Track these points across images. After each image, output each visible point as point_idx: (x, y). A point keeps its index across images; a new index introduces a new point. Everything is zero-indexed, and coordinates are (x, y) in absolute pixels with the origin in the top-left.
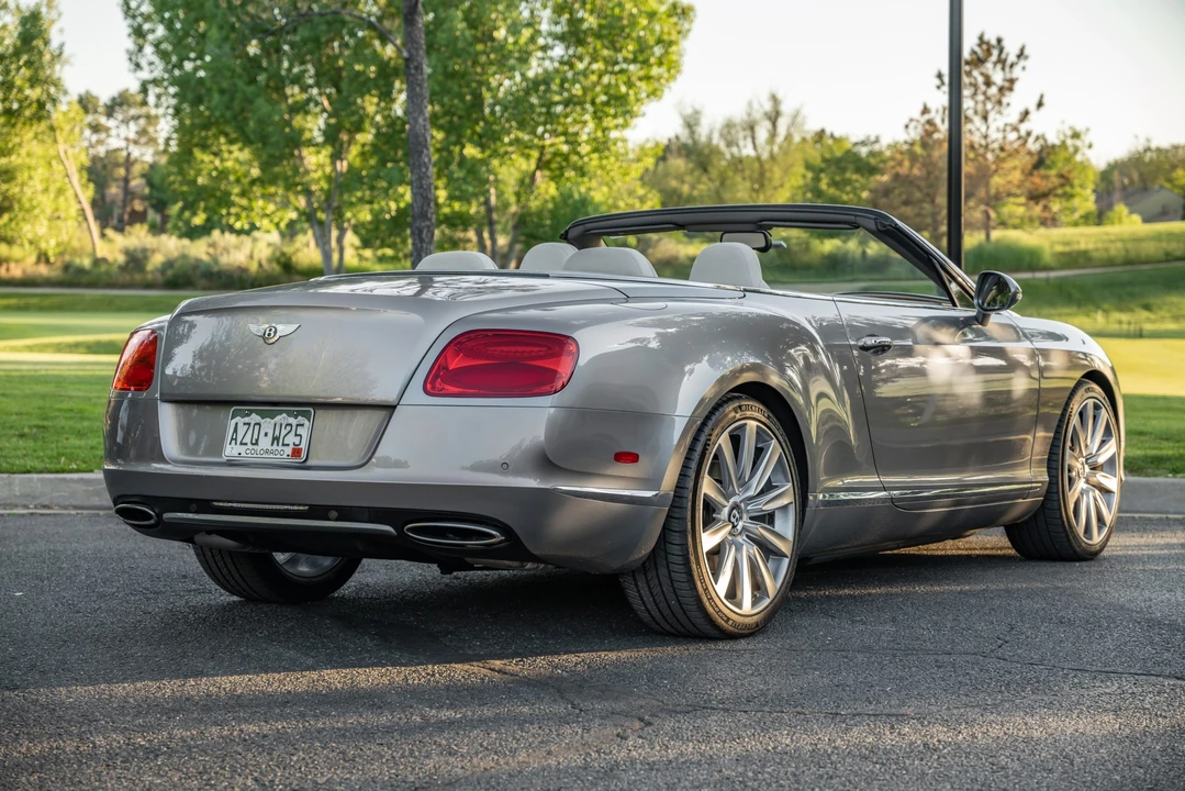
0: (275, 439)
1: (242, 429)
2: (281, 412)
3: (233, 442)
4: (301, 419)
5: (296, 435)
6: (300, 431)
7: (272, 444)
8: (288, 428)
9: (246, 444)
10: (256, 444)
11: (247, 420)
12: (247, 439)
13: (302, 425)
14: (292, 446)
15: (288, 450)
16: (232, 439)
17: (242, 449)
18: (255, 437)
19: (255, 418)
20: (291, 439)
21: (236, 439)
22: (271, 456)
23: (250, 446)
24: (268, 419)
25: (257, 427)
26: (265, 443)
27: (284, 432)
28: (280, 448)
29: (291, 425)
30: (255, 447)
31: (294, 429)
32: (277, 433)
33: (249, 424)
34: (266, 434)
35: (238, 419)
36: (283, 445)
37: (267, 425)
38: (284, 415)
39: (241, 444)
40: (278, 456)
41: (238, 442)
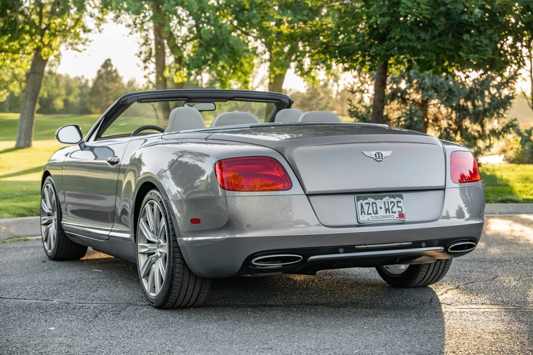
0: (387, 210)
1: (366, 207)
2: (385, 196)
3: (363, 213)
4: (397, 199)
5: (398, 207)
6: (399, 204)
7: (386, 213)
8: (393, 204)
9: (371, 214)
10: (377, 213)
11: (366, 201)
12: (371, 211)
13: (400, 202)
14: (397, 213)
15: (396, 215)
16: (362, 212)
17: (369, 217)
18: (375, 209)
19: (371, 200)
20: (396, 209)
21: (364, 212)
22: (387, 219)
23: (373, 215)
24: (379, 200)
25: (374, 205)
26: (382, 212)
27: (391, 206)
28: (391, 214)
29: (393, 202)
30: (376, 215)
31: (396, 204)
32: (387, 207)
33: (369, 203)
34: (381, 208)
35: (361, 201)
36: (393, 212)
37: (380, 203)
38: (387, 197)
39: (368, 214)
40: (391, 218)
41: (366, 213)
